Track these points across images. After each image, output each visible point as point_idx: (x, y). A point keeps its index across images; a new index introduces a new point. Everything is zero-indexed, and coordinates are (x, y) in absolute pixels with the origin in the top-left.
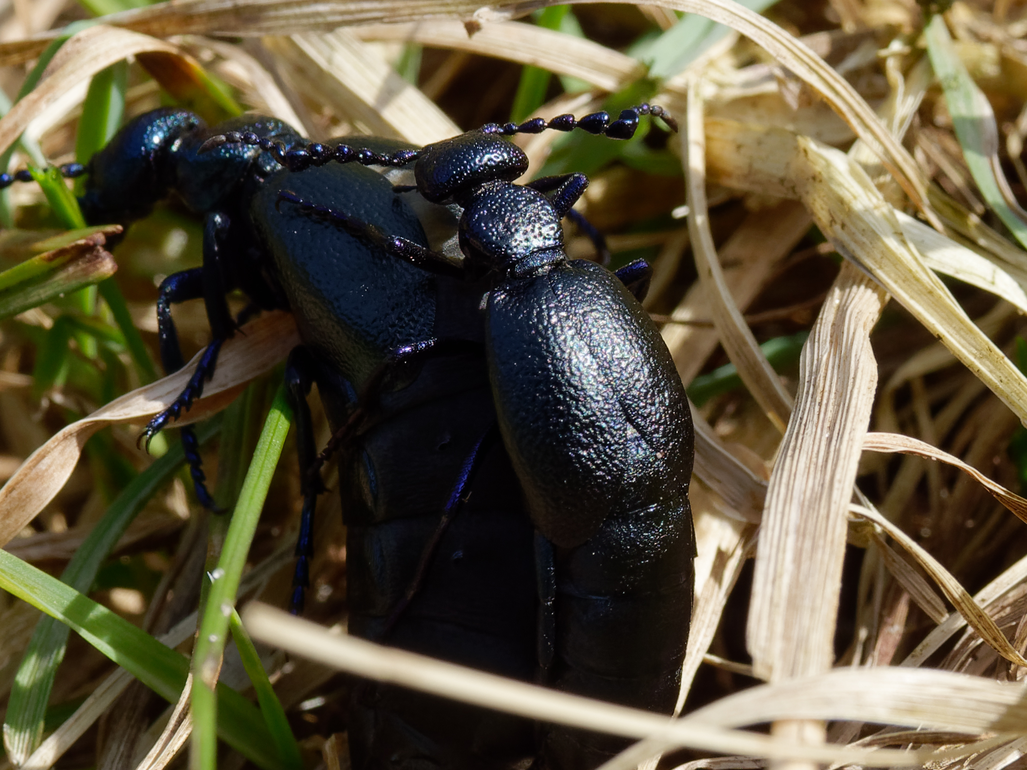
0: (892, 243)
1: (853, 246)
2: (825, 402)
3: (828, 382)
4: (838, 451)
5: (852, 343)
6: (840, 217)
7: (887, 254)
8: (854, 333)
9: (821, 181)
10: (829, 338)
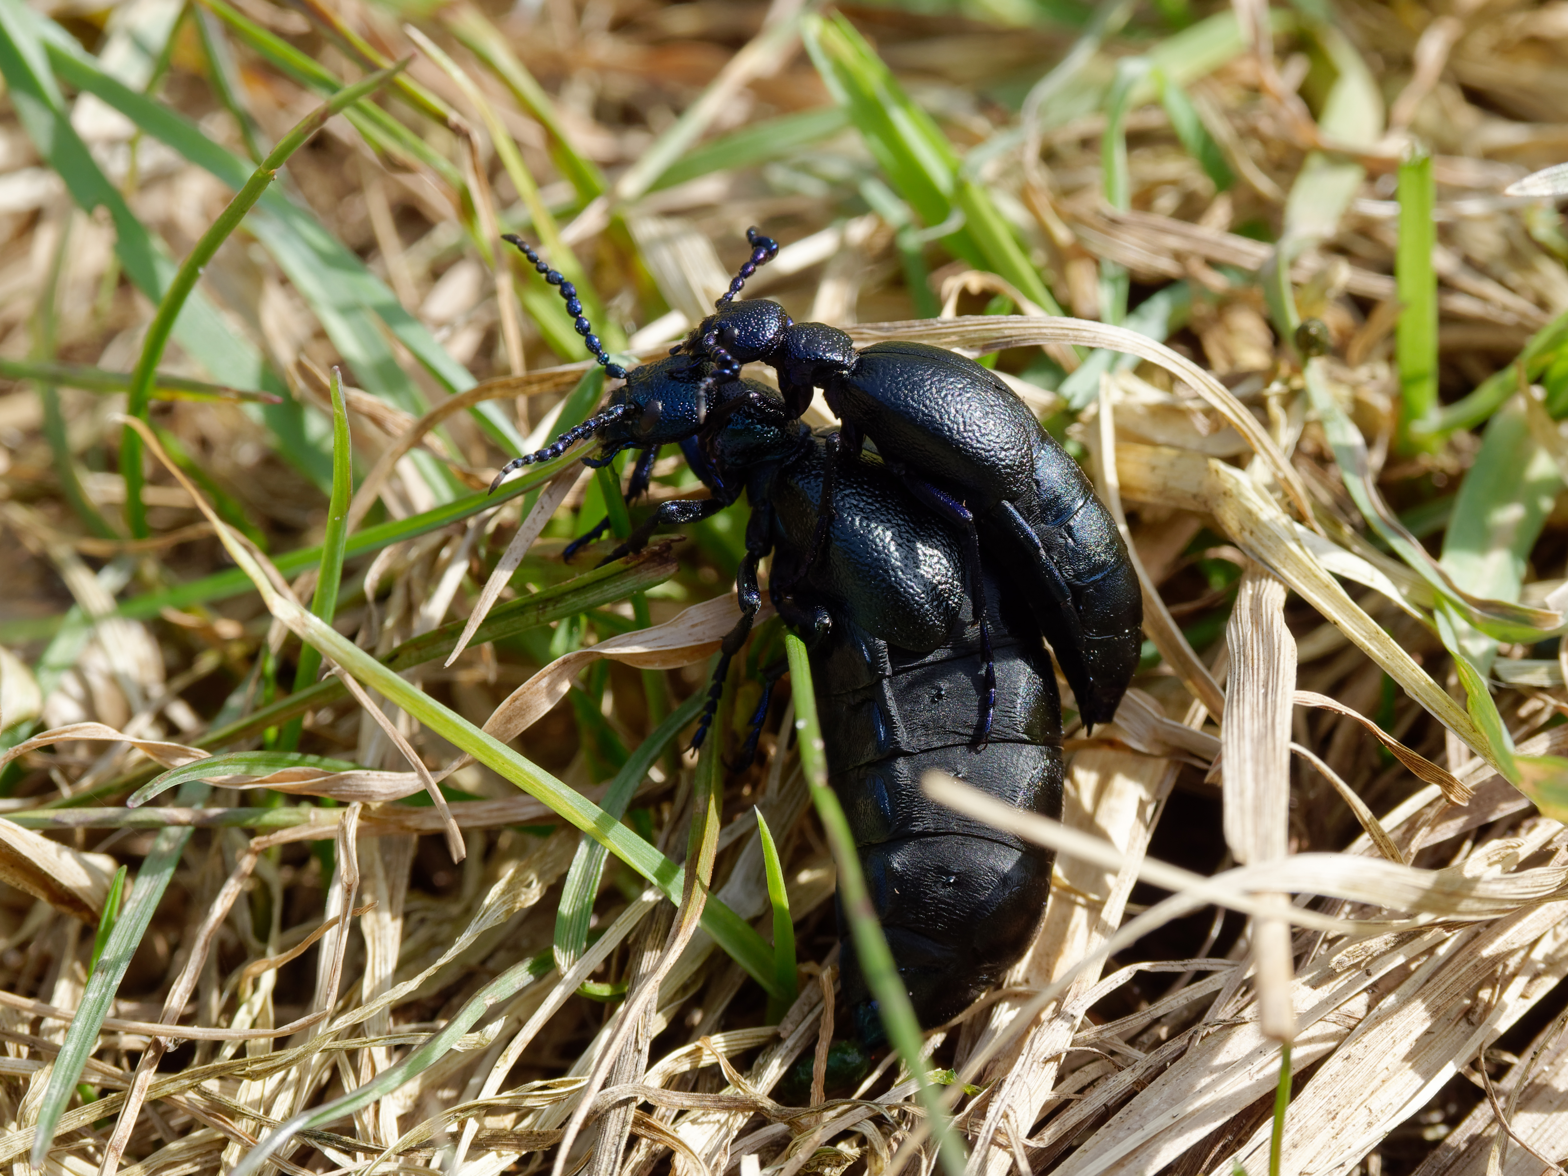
0: (1293, 547)
1: (1260, 550)
2: (1256, 667)
3: (1257, 652)
4: (1274, 702)
5: (1272, 623)
6: (1249, 525)
7: (1289, 555)
8: (1272, 615)
9: (1231, 496)
10: (1250, 620)
